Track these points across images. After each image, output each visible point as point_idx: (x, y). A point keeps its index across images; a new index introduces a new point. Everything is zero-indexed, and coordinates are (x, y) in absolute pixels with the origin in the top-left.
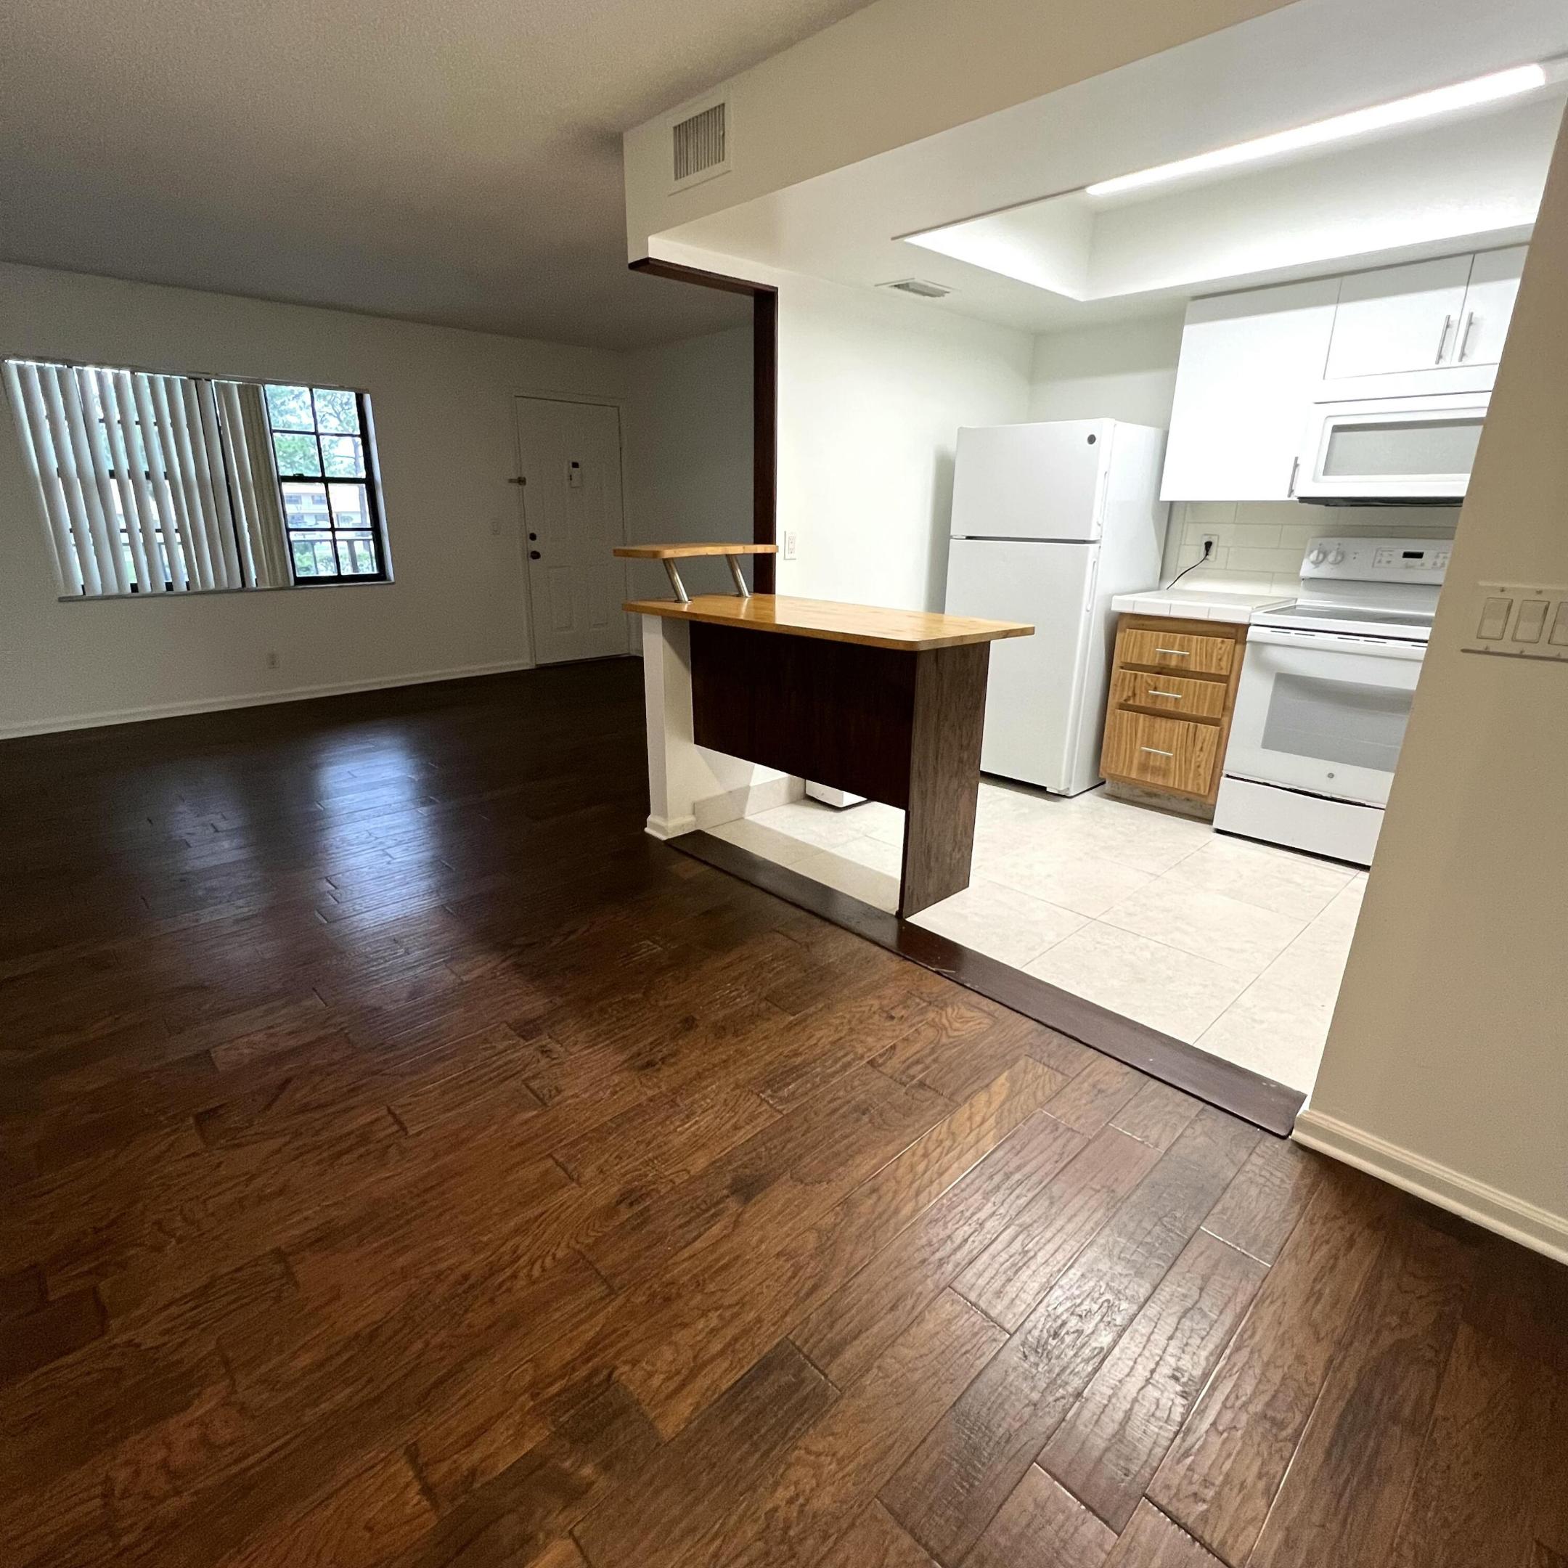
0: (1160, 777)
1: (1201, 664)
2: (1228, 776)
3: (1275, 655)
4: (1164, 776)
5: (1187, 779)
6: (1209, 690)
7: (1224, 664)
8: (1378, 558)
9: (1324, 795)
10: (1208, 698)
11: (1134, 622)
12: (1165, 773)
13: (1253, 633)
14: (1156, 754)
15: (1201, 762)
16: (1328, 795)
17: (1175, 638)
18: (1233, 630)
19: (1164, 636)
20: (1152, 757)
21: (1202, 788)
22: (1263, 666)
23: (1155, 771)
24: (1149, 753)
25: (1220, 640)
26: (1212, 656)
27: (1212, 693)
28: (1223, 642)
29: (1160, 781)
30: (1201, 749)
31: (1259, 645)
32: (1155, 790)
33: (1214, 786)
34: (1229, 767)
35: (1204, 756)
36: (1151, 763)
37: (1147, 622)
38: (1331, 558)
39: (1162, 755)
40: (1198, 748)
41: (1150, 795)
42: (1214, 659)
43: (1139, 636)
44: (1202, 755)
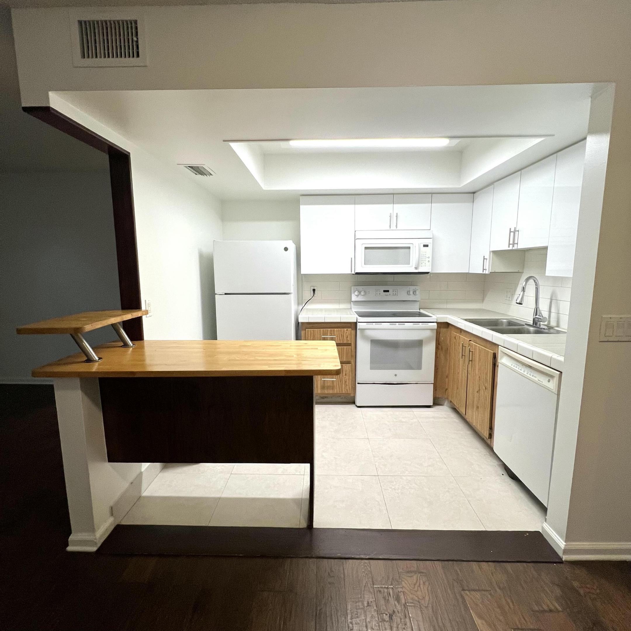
0: (331, 390)
1: (340, 340)
2: (358, 383)
3: (369, 333)
4: (332, 389)
5: (342, 387)
6: (345, 349)
7: (349, 339)
8: (376, 293)
9: (394, 383)
10: (345, 353)
11: (308, 326)
12: (333, 388)
13: (359, 326)
14: (327, 381)
15: (346, 380)
16: (396, 383)
17: (328, 330)
18: (350, 325)
19: (323, 331)
20: (326, 382)
21: (349, 391)
22: (365, 338)
23: (328, 388)
24: (325, 380)
25: (346, 329)
26: (344, 336)
27: (346, 351)
28: (347, 330)
29: (331, 392)
30: (346, 375)
31: (362, 330)
32: (325, 396)
33: (354, 389)
34: (358, 380)
35: (347, 377)
36: (326, 385)
37: (313, 325)
38: (362, 293)
39: (330, 380)
40: (344, 374)
41: (323, 398)
42: (345, 337)
43: (312, 332)
44: (346, 376)
